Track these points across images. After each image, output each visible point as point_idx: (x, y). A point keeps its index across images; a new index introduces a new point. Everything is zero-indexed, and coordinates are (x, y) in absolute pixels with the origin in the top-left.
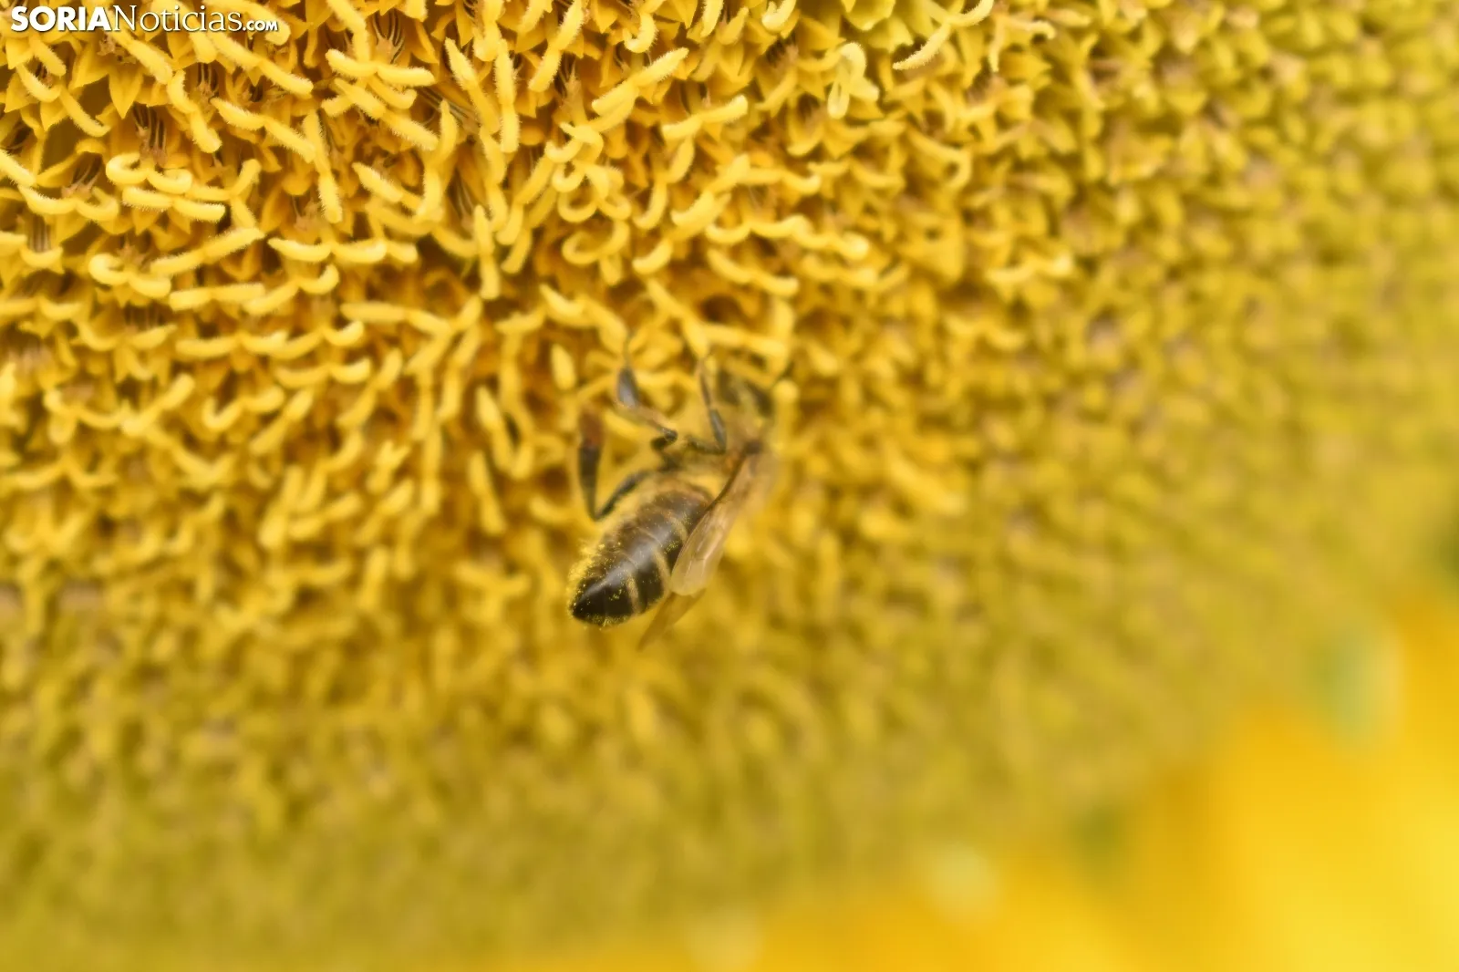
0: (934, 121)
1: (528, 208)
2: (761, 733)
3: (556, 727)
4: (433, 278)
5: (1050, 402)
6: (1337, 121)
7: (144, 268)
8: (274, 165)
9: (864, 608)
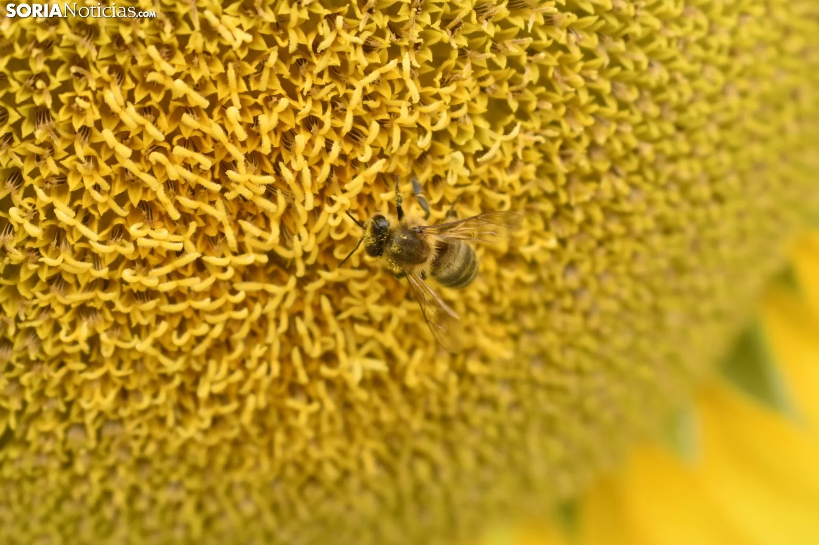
0: (493, 183)
1: (317, 234)
2: (423, 470)
3: (330, 473)
4: (272, 268)
5: (548, 305)
6: (668, 169)
7: (146, 274)
8: (202, 224)
9: (467, 407)
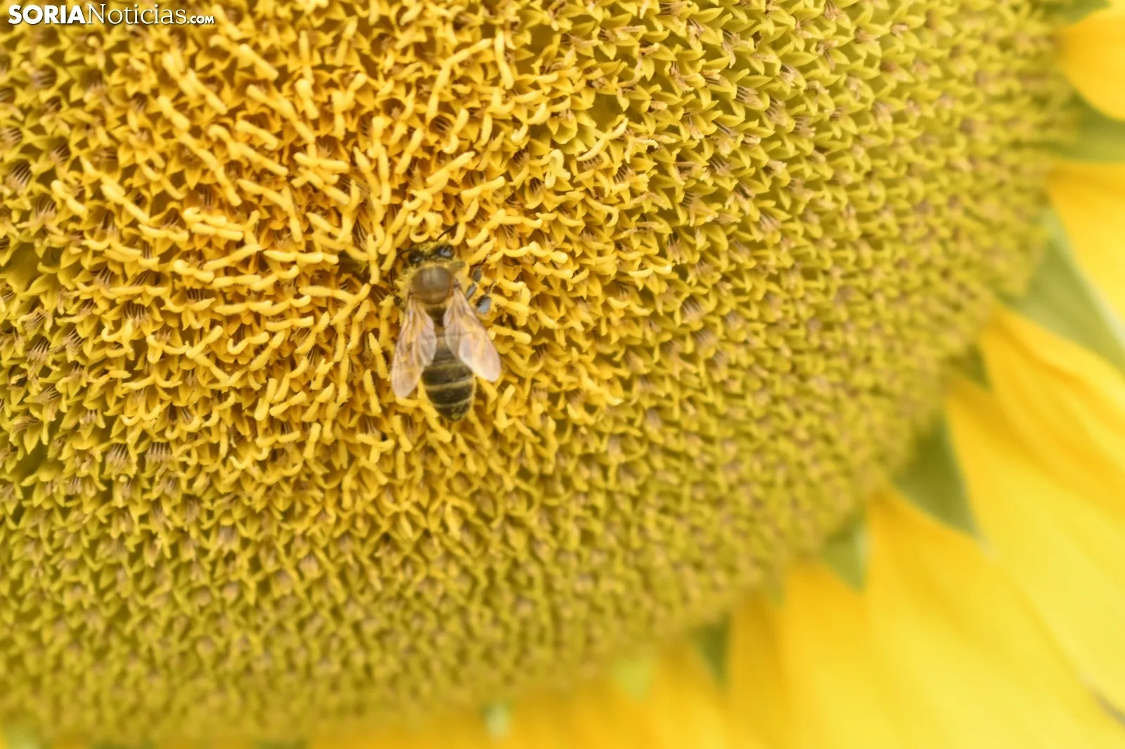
1: (395, 236)
4: (345, 277)
7: (200, 267)
8: (266, 216)
